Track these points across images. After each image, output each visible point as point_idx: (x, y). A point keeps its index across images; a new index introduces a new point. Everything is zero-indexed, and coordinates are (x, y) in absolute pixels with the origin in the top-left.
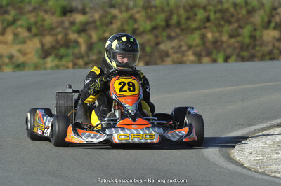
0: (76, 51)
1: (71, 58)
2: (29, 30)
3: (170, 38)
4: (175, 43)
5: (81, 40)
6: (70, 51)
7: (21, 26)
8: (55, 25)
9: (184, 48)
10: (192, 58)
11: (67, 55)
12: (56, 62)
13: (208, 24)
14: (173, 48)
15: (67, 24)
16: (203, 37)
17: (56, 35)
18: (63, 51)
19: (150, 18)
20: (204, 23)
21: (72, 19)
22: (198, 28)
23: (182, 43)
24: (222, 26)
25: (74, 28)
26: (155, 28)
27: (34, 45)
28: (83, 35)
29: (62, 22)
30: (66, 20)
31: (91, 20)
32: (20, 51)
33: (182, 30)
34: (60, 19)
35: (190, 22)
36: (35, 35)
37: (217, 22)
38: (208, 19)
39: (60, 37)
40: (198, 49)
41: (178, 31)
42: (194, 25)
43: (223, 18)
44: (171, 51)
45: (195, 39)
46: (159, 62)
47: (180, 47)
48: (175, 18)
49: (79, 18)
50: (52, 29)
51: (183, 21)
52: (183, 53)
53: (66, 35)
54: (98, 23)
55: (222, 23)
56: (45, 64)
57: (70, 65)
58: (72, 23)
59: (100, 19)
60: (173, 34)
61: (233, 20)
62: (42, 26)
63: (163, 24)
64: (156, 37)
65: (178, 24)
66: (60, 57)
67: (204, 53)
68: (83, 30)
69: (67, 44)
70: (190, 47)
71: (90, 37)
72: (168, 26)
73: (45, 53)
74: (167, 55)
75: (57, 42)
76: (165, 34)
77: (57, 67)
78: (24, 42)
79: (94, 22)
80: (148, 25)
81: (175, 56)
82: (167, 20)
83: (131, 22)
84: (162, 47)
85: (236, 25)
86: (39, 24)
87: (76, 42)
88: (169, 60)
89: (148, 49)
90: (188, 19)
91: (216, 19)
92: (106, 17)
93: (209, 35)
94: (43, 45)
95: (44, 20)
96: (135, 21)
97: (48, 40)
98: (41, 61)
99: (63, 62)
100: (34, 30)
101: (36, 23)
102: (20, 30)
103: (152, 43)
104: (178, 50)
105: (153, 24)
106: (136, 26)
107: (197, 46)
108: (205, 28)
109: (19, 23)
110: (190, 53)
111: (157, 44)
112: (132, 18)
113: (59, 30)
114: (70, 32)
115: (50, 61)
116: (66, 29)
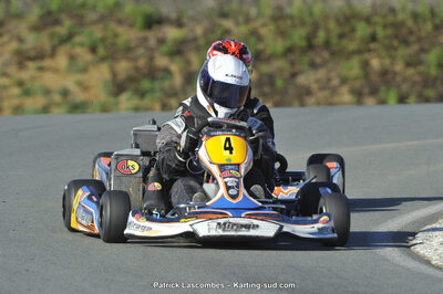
0: (166, 84)
1: (158, 95)
2: (93, 50)
3: (313, 66)
4: (321, 74)
5: (174, 68)
6: (157, 85)
7: (82, 45)
8: (133, 44)
9: (336, 82)
10: (347, 97)
11: (152, 91)
12: (136, 101)
13: (372, 46)
14: (318, 81)
15: (152, 42)
16: (365, 65)
17: (135, 59)
18: (146, 84)
19: (282, 34)
20: (368, 43)
21: (160, 35)
22: (359, 52)
23: (333, 74)
24: (396, 49)
25: (165, 48)
26: (289, 50)
27: (100, 75)
28: (178, 59)
29: (145, 39)
30: (152, 36)
31: (190, 35)
32: (80, 84)
33: (333, 54)
34: (142, 34)
35: (345, 42)
36: (103, 59)
37: (387, 42)
38: (373, 38)
39: (142, 62)
40: (358, 84)
41: (326, 54)
42: (352, 46)
43: (396, 36)
44: (314, 87)
45: (353, 68)
46: (296, 103)
47: (329, 80)
48: (321, 35)
49: (172, 33)
50: (129, 49)
51: (334, 40)
52: (334, 91)
53: (152, 59)
54: (202, 42)
55: (395, 43)
56: (117, 104)
57: (157, 106)
58: (161, 41)
59: (205, 34)
60: (318, 60)
61: (412, 39)
62: (113, 45)
63: (303, 43)
64: (292, 63)
65: (327, 44)
66: (142, 94)
67: (366, 90)
68: (178, 51)
69: (152, 73)
70: (344, 81)
71: (188, 63)
72: (310, 46)
73: (118, 88)
74: (308, 92)
75: (137, 69)
76: (306, 60)
77: (137, 109)
78: (85, 70)
79: (195, 39)
80: (280, 46)
81: (322, 95)
82: (310, 39)
83: (253, 40)
84: (301, 79)
85: (416, 47)
86: (110, 41)
87: (167, 71)
88: (311, 100)
89: (279, 83)
90: (341, 36)
91: (387, 37)
92: (213, 31)
93: (375, 63)
94: (114, 75)
95: (116, 35)
96: (260, 38)
97: (123, 67)
98: (112, 100)
99: (147, 101)
100: (101, 51)
101: (103, 40)
102: (78, 50)
103: (286, 75)
104: (325, 85)
105: (288, 43)
106: (260, 46)
107: (356, 78)
108: (369, 50)
109: (78, 39)
110: (345, 89)
111: (294, 75)
112: (254, 33)
113: (141, 51)
114: (157, 54)
115: (126, 100)
116: (152, 50)
